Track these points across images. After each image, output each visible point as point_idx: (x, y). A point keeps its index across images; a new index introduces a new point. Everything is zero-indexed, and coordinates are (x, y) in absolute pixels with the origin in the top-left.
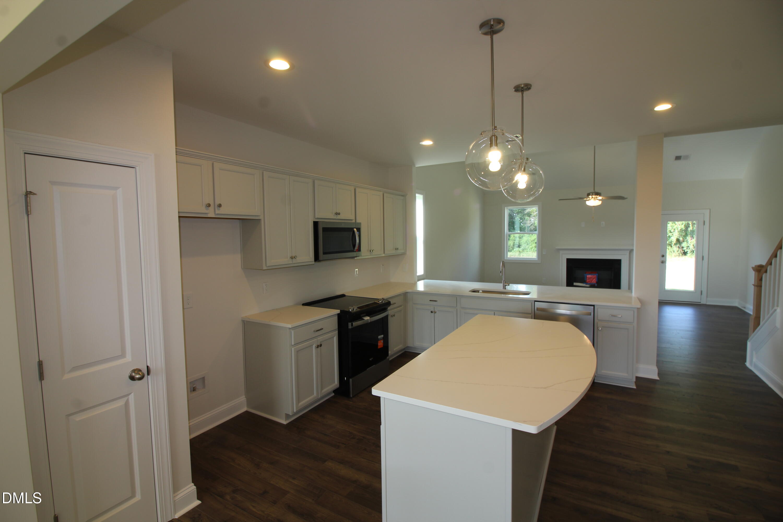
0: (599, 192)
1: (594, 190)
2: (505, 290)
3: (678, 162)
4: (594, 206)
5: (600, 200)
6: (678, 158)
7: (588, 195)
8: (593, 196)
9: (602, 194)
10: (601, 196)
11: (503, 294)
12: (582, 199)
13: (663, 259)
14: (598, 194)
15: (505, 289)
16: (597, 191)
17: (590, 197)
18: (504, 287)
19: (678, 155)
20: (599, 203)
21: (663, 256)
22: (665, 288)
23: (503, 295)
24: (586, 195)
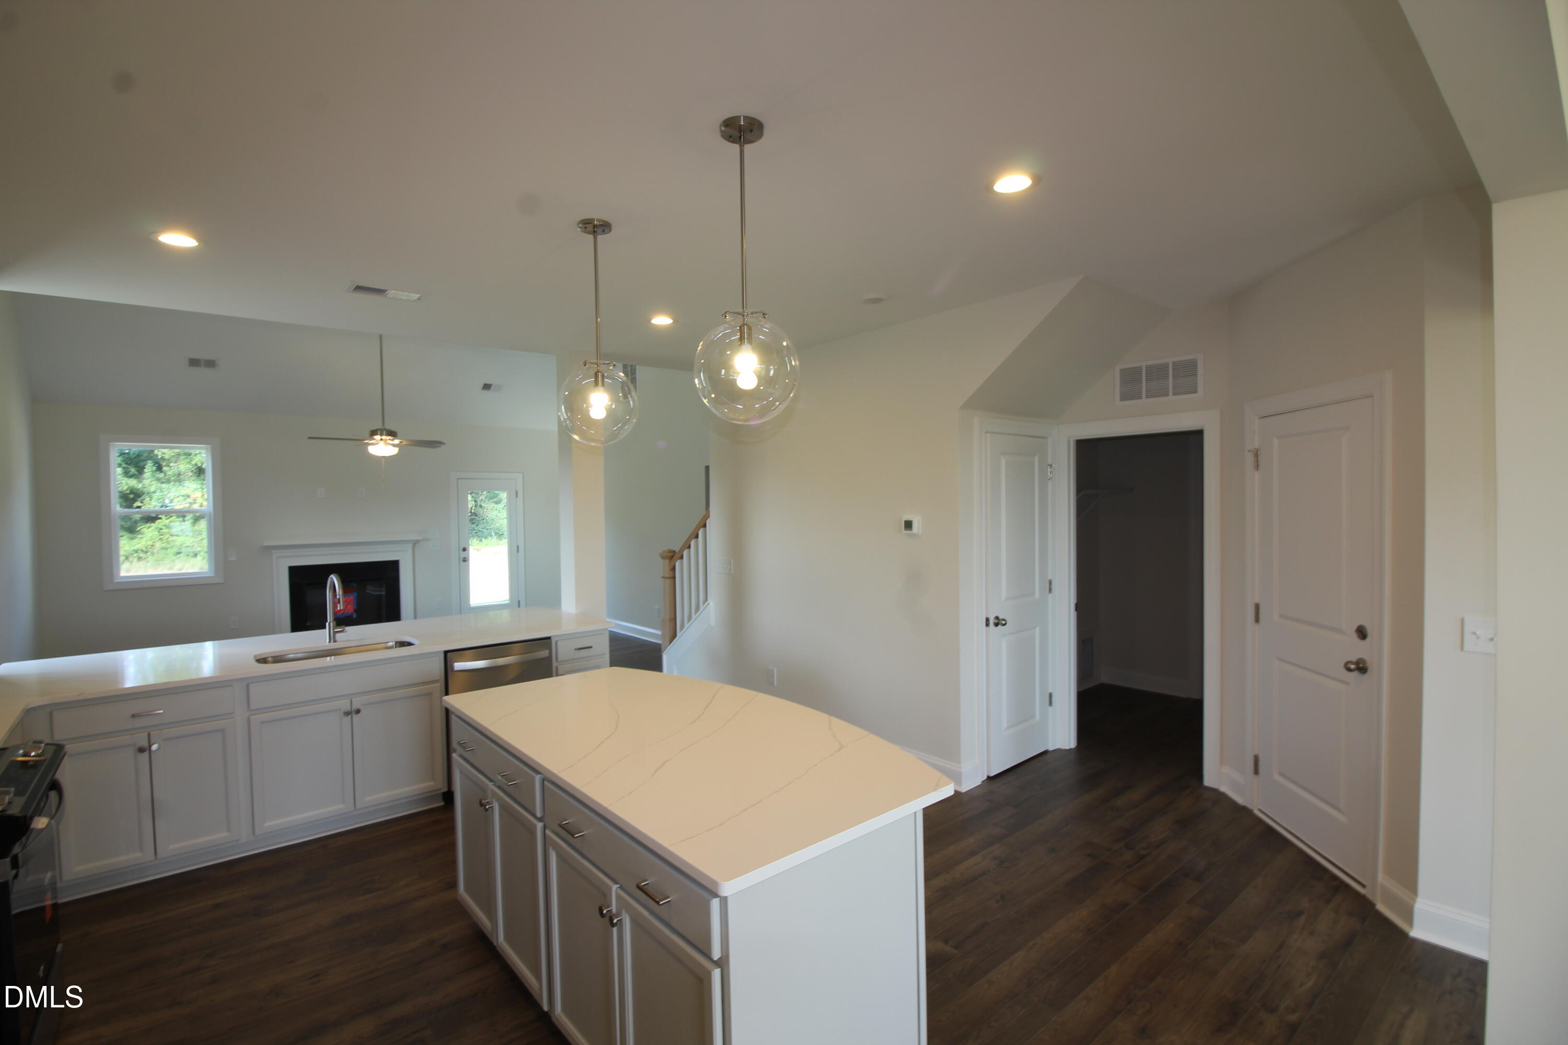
0: (393, 429)
1: (383, 424)
2: (335, 643)
3: (486, 392)
4: (384, 457)
5: (394, 445)
6: (487, 387)
7: (373, 433)
8: (384, 437)
9: (399, 434)
10: (397, 439)
11: (330, 656)
12: (360, 442)
13: (463, 554)
14: (393, 434)
15: (335, 641)
16: (389, 426)
17: (378, 437)
18: (332, 639)
19: (488, 382)
20: (395, 451)
21: (464, 550)
22: (470, 605)
23: (330, 659)
24: (368, 434)
